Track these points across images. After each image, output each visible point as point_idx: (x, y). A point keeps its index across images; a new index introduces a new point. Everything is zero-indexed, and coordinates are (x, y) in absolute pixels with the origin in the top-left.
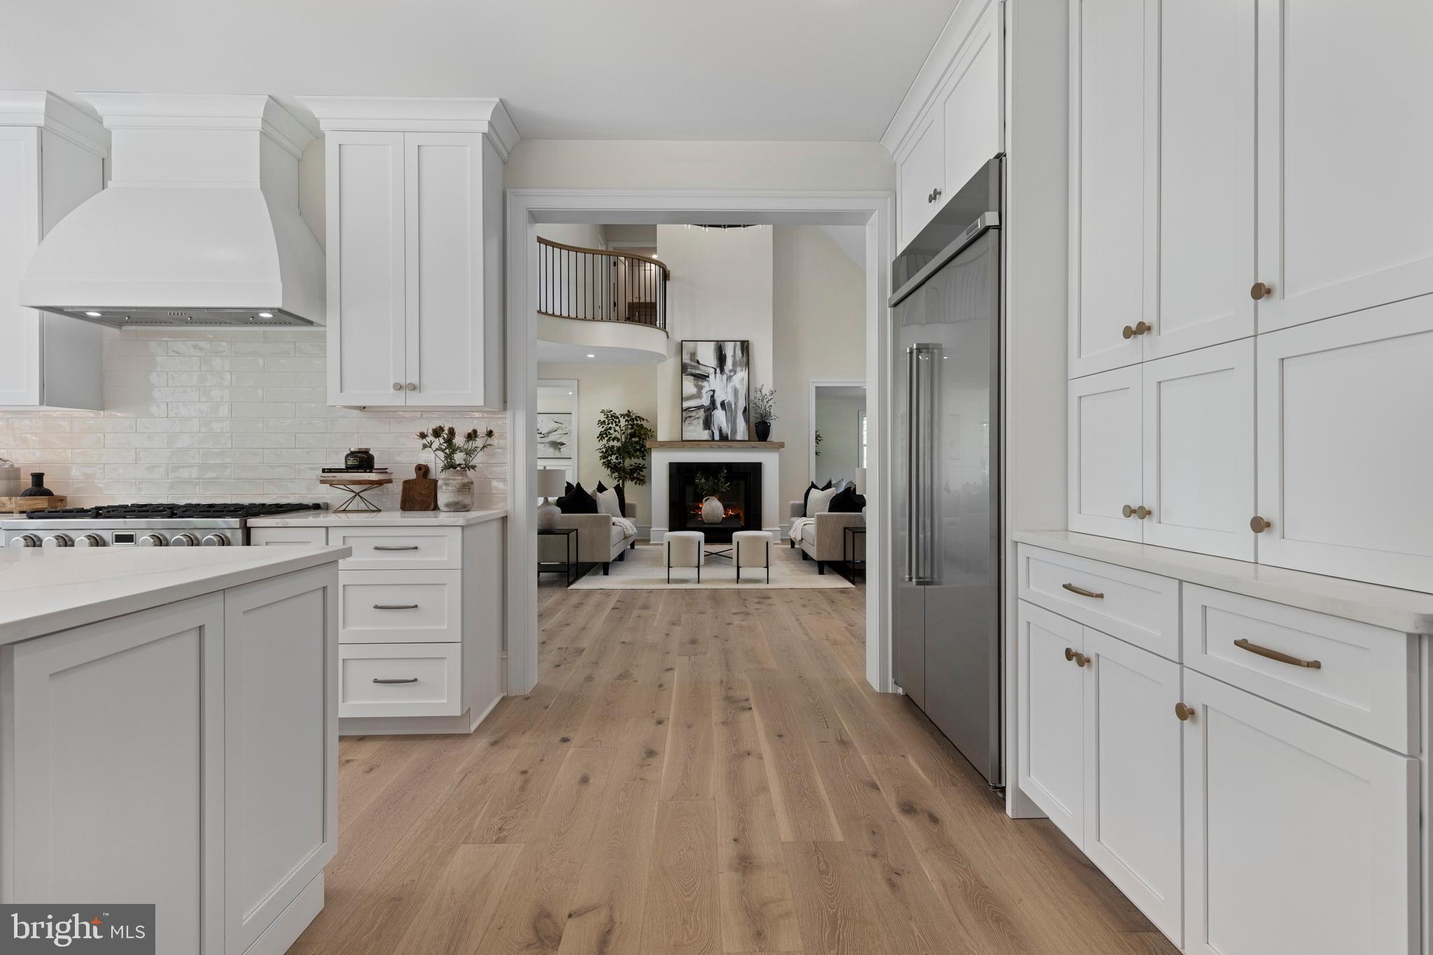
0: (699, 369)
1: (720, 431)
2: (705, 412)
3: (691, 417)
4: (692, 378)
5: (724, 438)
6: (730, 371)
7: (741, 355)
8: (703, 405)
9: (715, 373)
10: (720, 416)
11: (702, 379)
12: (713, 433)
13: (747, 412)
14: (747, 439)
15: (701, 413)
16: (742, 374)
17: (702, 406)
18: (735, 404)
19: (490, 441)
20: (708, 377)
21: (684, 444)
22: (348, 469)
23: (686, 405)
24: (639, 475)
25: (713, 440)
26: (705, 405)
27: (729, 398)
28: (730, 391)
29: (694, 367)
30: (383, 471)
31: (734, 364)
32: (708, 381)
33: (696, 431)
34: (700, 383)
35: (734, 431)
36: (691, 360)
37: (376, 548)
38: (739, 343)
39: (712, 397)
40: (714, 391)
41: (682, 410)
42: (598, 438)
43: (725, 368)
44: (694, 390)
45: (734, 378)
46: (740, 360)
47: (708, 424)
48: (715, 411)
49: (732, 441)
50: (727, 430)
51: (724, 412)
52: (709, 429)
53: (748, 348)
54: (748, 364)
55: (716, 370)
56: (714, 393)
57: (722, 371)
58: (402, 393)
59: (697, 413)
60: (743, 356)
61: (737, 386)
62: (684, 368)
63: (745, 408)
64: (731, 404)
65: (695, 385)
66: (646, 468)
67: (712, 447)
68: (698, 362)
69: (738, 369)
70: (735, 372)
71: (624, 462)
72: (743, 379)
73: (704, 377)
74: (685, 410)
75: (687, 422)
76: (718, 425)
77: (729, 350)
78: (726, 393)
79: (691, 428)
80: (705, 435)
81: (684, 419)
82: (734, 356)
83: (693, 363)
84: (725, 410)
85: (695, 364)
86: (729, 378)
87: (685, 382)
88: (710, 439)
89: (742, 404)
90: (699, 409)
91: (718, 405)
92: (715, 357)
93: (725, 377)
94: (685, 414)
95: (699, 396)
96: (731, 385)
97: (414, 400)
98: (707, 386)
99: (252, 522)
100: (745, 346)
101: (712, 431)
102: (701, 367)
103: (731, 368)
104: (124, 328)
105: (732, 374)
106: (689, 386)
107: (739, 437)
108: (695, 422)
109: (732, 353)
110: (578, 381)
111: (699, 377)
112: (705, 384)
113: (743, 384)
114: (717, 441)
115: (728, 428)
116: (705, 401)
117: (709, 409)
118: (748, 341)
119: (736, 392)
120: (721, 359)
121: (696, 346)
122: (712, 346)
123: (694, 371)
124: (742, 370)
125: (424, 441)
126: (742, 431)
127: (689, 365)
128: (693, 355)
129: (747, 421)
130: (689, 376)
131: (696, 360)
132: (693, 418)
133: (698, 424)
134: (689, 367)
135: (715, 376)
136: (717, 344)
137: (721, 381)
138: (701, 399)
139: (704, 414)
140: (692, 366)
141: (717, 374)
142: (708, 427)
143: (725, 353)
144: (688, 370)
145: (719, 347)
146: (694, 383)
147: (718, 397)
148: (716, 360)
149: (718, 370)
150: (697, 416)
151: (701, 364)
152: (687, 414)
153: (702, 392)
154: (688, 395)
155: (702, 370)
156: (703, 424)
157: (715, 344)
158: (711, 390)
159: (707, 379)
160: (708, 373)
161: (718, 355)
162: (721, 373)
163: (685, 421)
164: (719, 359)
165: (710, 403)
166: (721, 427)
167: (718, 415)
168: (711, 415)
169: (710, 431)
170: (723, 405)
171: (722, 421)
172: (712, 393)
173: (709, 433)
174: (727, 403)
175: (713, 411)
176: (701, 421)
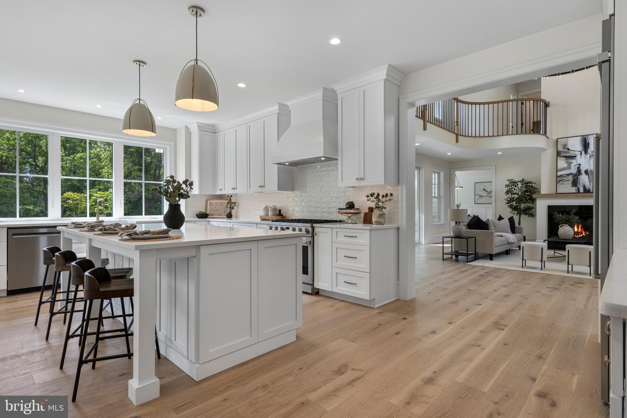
0: (569, 153)
1: (584, 187)
2: (573, 177)
3: (563, 180)
4: (564, 158)
6: (592, 152)
9: (581, 154)
10: (584, 179)
12: (579, 189)
15: (571, 177)
17: (571, 174)
19: (391, 198)
21: (557, 195)
22: (347, 208)
23: (559, 173)
24: (530, 212)
25: (579, 192)
26: (573, 173)
27: (592, 168)
28: (592, 163)
29: (566, 152)
30: (358, 209)
32: (575, 159)
33: (567, 187)
34: (569, 161)
36: (564, 148)
37: (345, 236)
39: (579, 168)
40: (580, 165)
41: (557, 177)
42: (505, 193)
43: (589, 150)
44: (566, 165)
47: (575, 183)
48: (581, 175)
51: (587, 176)
52: (576, 186)
55: (581, 152)
57: (586, 152)
58: (358, 181)
59: (567, 178)
62: (558, 154)
64: (593, 171)
66: (534, 208)
67: (578, 197)
68: (568, 149)
71: (520, 205)
73: (573, 157)
74: (559, 177)
75: (561, 183)
76: (583, 184)
77: (592, 140)
78: (589, 165)
79: (562, 186)
80: (574, 190)
81: (558, 181)
83: (565, 150)
84: (588, 175)
85: (567, 151)
86: (591, 156)
87: (559, 161)
88: (576, 192)
90: (568, 175)
91: (583, 172)
92: (581, 145)
93: (588, 156)
94: (559, 179)
95: (569, 168)
96: (592, 160)
97: (363, 183)
98: (574, 162)
99: (315, 225)
101: (578, 187)
102: (570, 152)
104: (298, 166)
106: (562, 163)
108: (567, 182)
110: (496, 166)
111: (569, 158)
112: (574, 161)
116: (574, 170)
117: (576, 175)
120: (586, 146)
121: (567, 141)
122: (579, 139)
123: (565, 155)
125: (368, 198)
127: (562, 151)
128: (565, 146)
130: (562, 158)
131: (567, 148)
132: (565, 181)
133: (568, 184)
134: (562, 153)
135: (581, 156)
136: (583, 138)
137: (585, 159)
138: (570, 170)
139: (572, 178)
140: (564, 152)
141: (582, 155)
142: (575, 185)
143: (588, 142)
144: (562, 154)
145: (584, 139)
146: (566, 161)
147: (583, 168)
148: (581, 146)
149: (583, 152)
150: (567, 180)
151: (570, 150)
152: (560, 179)
153: (571, 166)
154: (561, 168)
155: (571, 154)
156: (572, 184)
157: (581, 138)
158: (578, 164)
159: (575, 158)
160: (576, 155)
161: (583, 143)
162: (585, 154)
163: (559, 183)
164: (584, 146)
165: (577, 172)
166: (585, 185)
167: (582, 178)
168: (577, 178)
169: (577, 187)
170: (586, 172)
171: (586, 182)
172: (578, 166)
173: (576, 189)
174: (589, 171)
175: (579, 176)
176: (570, 182)
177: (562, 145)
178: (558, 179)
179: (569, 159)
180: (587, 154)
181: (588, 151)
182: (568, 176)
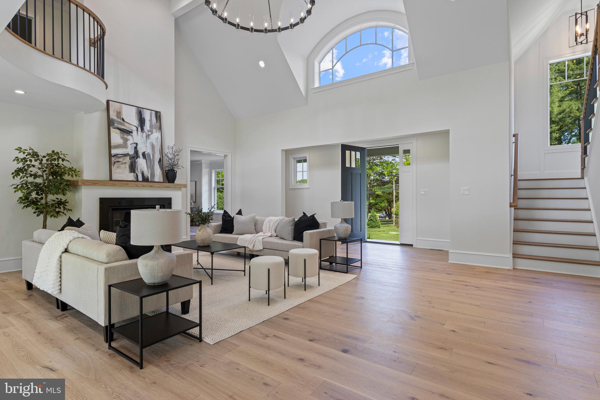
0: (124, 125)
1: (143, 174)
2: (130, 159)
3: (118, 162)
4: (119, 131)
5: (145, 180)
6: (149, 131)
7: (155, 121)
8: (128, 154)
9: (137, 130)
11: (127, 133)
12: (137, 176)
13: (161, 162)
14: (162, 181)
15: (127, 160)
16: (156, 135)
18: (153, 156)
20: (132, 132)
21: (111, 181)
23: (114, 152)
25: (138, 180)
26: (130, 154)
27: (149, 151)
28: (149, 145)
31: (151, 126)
32: (132, 136)
33: (123, 173)
34: (125, 136)
35: (153, 175)
36: (117, 117)
38: (154, 113)
39: (136, 148)
40: (137, 144)
41: (110, 156)
43: (145, 128)
44: (121, 141)
45: (151, 136)
46: (155, 124)
47: (133, 168)
49: (151, 182)
50: (147, 174)
51: (145, 161)
52: (134, 172)
53: (160, 117)
54: (160, 128)
55: (137, 128)
56: (137, 145)
57: (142, 130)
59: (123, 160)
60: (157, 122)
61: (154, 143)
62: (110, 123)
63: (160, 159)
64: (150, 155)
65: (121, 137)
66: (68, 202)
67: (137, 186)
68: (123, 120)
69: (154, 131)
70: (152, 133)
71: (46, 197)
72: (158, 138)
73: (129, 132)
74: (114, 156)
75: (116, 165)
76: (141, 170)
77: (147, 115)
78: (146, 146)
79: (118, 170)
80: (131, 177)
81: (113, 162)
82: (151, 120)
83: (119, 120)
84: (146, 159)
85: (121, 121)
86: (148, 136)
87: (112, 134)
88: (135, 180)
89: (157, 156)
90: (125, 156)
91: (140, 155)
92: (137, 119)
93: (144, 134)
95: (124, 145)
96: (149, 141)
98: (131, 140)
100: (158, 115)
101: (137, 174)
102: (126, 124)
103: (149, 129)
105: (150, 133)
106: (116, 137)
107: (156, 179)
108: (123, 166)
109: (149, 118)
111: (125, 132)
112: (129, 137)
113: (158, 141)
114: (140, 182)
115: (148, 172)
116: (130, 150)
117: (133, 157)
118: (160, 112)
119: (153, 147)
120: (142, 121)
121: (121, 108)
122: (134, 110)
123: (120, 126)
124: (156, 132)
126: (158, 175)
127: (116, 121)
128: (119, 114)
129: (162, 167)
130: (116, 130)
131: (121, 118)
132: (121, 163)
133: (125, 168)
134: (115, 122)
135: (137, 133)
136: (138, 110)
137: (142, 137)
138: (126, 149)
139: (130, 161)
140: (119, 122)
141: (139, 132)
142: (133, 171)
143: (144, 117)
144: (115, 124)
145: (139, 112)
146: (121, 135)
147: (141, 148)
148: (137, 121)
149: (139, 129)
150: (124, 162)
151: (125, 122)
152: (115, 159)
153: (127, 144)
154: (116, 144)
155: (126, 127)
156: (129, 168)
157: (136, 109)
158: (135, 143)
159: (131, 134)
160: (132, 130)
161: (139, 117)
163: (114, 165)
164: (140, 121)
165: (134, 153)
166: (143, 171)
168: (135, 162)
169: (135, 174)
170: (144, 155)
171: (144, 167)
172: (135, 145)
173: (134, 175)
174: (147, 154)
175: (137, 159)
176: (127, 166)
177: (116, 112)
178: (113, 159)
180: (143, 132)
181: (143, 129)
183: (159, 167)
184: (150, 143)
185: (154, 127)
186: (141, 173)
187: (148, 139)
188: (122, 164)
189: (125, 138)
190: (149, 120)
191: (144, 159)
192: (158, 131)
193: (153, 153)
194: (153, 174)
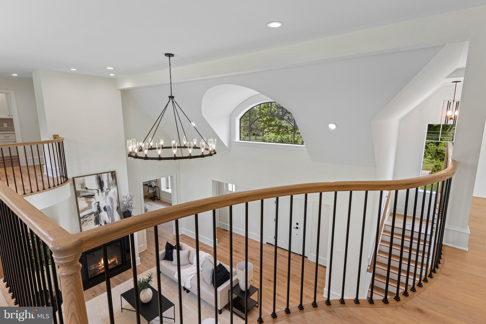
0: (87, 192)
2: (94, 216)
3: (86, 221)
4: (84, 198)
6: (107, 189)
7: (112, 179)
8: (93, 212)
9: (98, 192)
10: (104, 215)
13: (119, 209)
15: (93, 217)
16: (114, 190)
18: (112, 206)
20: (94, 195)
23: (82, 215)
26: (95, 211)
27: (108, 204)
28: (108, 200)
29: (84, 192)
31: (109, 185)
32: (94, 198)
33: (91, 227)
34: (89, 200)
36: (82, 188)
38: (110, 174)
39: (98, 206)
40: (99, 202)
41: (80, 218)
43: (104, 188)
44: (86, 205)
45: (110, 192)
46: (112, 182)
47: (97, 221)
48: (101, 213)
51: (106, 212)
52: (99, 223)
53: (115, 175)
54: (116, 184)
55: (98, 191)
57: (102, 190)
59: (89, 218)
60: (113, 180)
61: (112, 197)
62: (77, 194)
63: (118, 207)
64: (110, 207)
65: (86, 202)
68: (87, 188)
69: (111, 187)
70: (110, 189)
72: (115, 192)
73: (92, 196)
74: (82, 218)
75: (84, 224)
77: (105, 178)
78: (106, 201)
79: (87, 226)
81: (82, 222)
82: (108, 181)
83: (84, 190)
84: (107, 211)
85: (85, 190)
86: (107, 193)
87: (79, 202)
89: (115, 205)
91: (102, 209)
92: (97, 183)
93: (104, 193)
95: (90, 207)
96: (108, 197)
100: (113, 174)
102: (89, 191)
103: (107, 187)
105: (108, 190)
106: (83, 203)
108: (90, 222)
109: (107, 179)
112: (93, 200)
113: (115, 194)
115: (109, 220)
116: (94, 209)
117: (97, 213)
118: (115, 171)
119: (111, 200)
120: (101, 184)
121: (84, 180)
122: (94, 177)
123: (84, 194)
124: (113, 188)
126: (117, 217)
127: (81, 191)
128: (83, 185)
129: (119, 213)
130: (82, 198)
131: (85, 188)
134: (81, 192)
135: (98, 194)
136: (97, 176)
137: (102, 196)
138: (91, 209)
139: (95, 217)
140: (83, 191)
143: (102, 180)
144: (81, 194)
145: (98, 178)
146: (86, 201)
147: (102, 205)
148: (97, 185)
149: (100, 190)
150: (90, 219)
151: (88, 189)
152: (83, 220)
153: (91, 205)
154: (83, 209)
155: (90, 193)
156: (95, 222)
157: (95, 176)
158: (97, 202)
159: (94, 197)
160: (94, 194)
161: (99, 182)
162: (101, 192)
163: (83, 224)
164: (99, 184)
165: (97, 210)
166: (105, 221)
167: (103, 215)
168: (99, 216)
169: (99, 225)
170: (105, 209)
171: (106, 218)
172: (98, 204)
174: (107, 207)
175: (99, 213)
176: (93, 221)
177: (80, 185)
178: (82, 220)
179: (89, 198)
180: (103, 191)
181: (103, 189)
182: (91, 216)
183: (117, 213)
184: (109, 198)
185: (111, 184)
186: (104, 222)
187: (107, 195)
188: (89, 221)
189: (89, 201)
190: (107, 181)
191: (105, 211)
192: (114, 186)
193: (112, 205)
194: (113, 219)
